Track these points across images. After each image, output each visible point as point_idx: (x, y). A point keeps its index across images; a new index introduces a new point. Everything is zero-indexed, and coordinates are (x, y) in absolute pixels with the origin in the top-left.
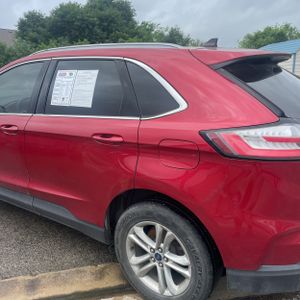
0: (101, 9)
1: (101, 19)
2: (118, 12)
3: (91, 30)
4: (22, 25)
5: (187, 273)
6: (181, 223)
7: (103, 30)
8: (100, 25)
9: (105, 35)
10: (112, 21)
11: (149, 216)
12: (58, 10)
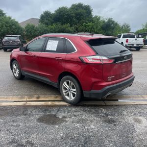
0: (77, 10)
1: (77, 14)
2: (84, 11)
3: (71, 19)
4: (42, 17)
5: (75, 93)
6: (74, 80)
7: (77, 19)
8: (76, 17)
9: (77, 21)
10: (82, 15)
11: (68, 79)
12: (58, 10)
